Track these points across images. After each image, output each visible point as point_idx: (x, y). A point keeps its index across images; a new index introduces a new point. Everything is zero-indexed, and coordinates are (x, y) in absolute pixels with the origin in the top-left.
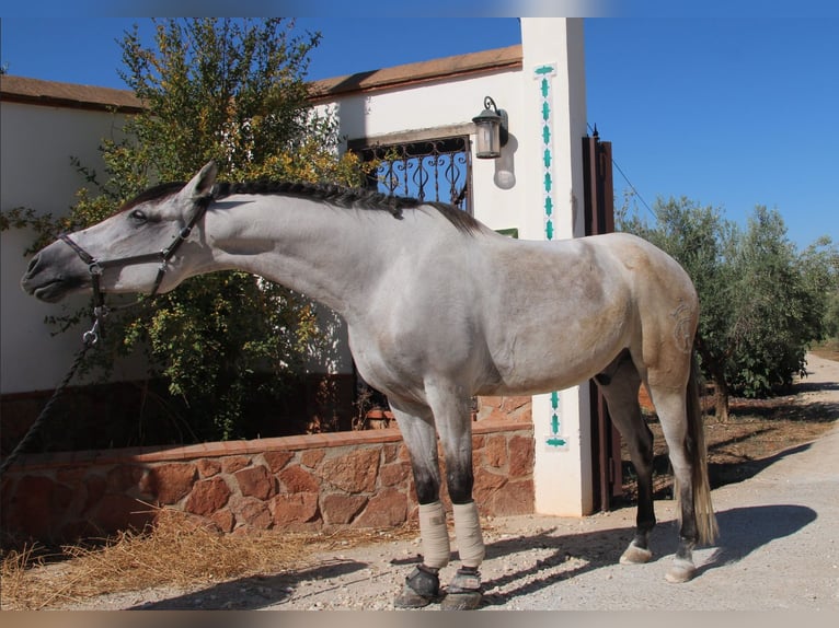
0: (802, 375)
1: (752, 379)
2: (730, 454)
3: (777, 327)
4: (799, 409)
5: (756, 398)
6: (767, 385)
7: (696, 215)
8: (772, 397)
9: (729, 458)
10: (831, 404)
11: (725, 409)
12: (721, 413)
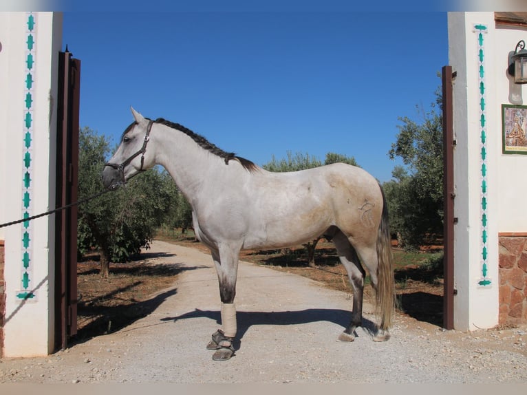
0: (147, 248)
1: (118, 250)
2: (119, 299)
3: (148, 215)
4: (150, 268)
5: (119, 262)
6: (127, 254)
7: (95, 141)
8: (129, 262)
9: (120, 301)
10: (170, 265)
11: (107, 269)
12: (104, 272)
